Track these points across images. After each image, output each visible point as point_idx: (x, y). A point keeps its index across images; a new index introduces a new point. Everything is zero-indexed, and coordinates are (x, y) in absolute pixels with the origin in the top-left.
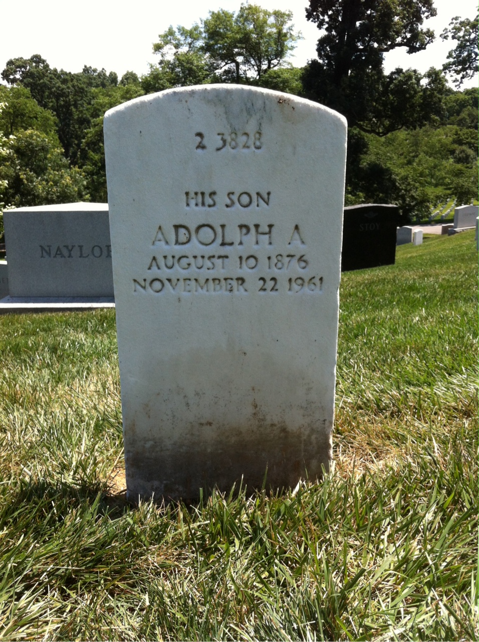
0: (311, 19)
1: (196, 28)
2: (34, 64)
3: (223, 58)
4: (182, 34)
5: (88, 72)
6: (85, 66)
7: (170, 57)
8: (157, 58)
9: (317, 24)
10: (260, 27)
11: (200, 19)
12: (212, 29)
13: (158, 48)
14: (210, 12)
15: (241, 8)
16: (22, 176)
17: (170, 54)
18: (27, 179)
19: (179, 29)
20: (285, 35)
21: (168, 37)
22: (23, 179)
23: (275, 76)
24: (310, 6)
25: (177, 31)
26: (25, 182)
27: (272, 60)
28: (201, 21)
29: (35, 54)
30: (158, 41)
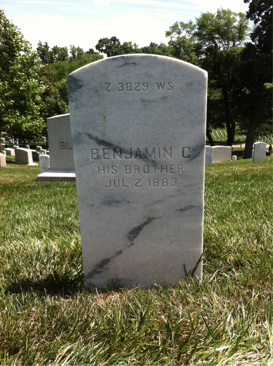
0: (250, 18)
1: (191, 23)
2: (113, 42)
3: (208, 40)
4: (182, 27)
5: (153, 46)
6: (152, 43)
7: (174, 39)
8: (168, 39)
9: (253, 21)
10: (229, 23)
11: (196, 18)
12: (200, 23)
13: (168, 34)
14: (202, 13)
15: (218, 11)
16: (59, 104)
17: (175, 37)
18: (61, 105)
19: (181, 24)
20: (244, 27)
21: (175, 28)
22: (59, 105)
23: (233, 51)
24: (249, 10)
25: (179, 24)
26: (60, 107)
27: (236, 42)
28: (196, 19)
29: (113, 36)
30: (168, 30)
